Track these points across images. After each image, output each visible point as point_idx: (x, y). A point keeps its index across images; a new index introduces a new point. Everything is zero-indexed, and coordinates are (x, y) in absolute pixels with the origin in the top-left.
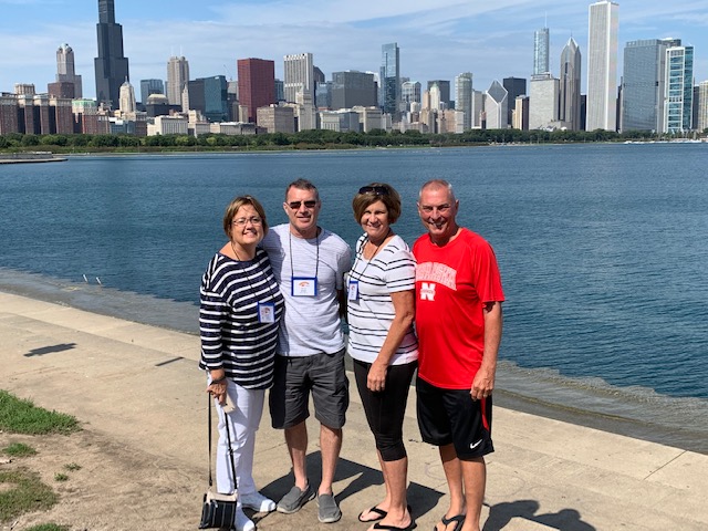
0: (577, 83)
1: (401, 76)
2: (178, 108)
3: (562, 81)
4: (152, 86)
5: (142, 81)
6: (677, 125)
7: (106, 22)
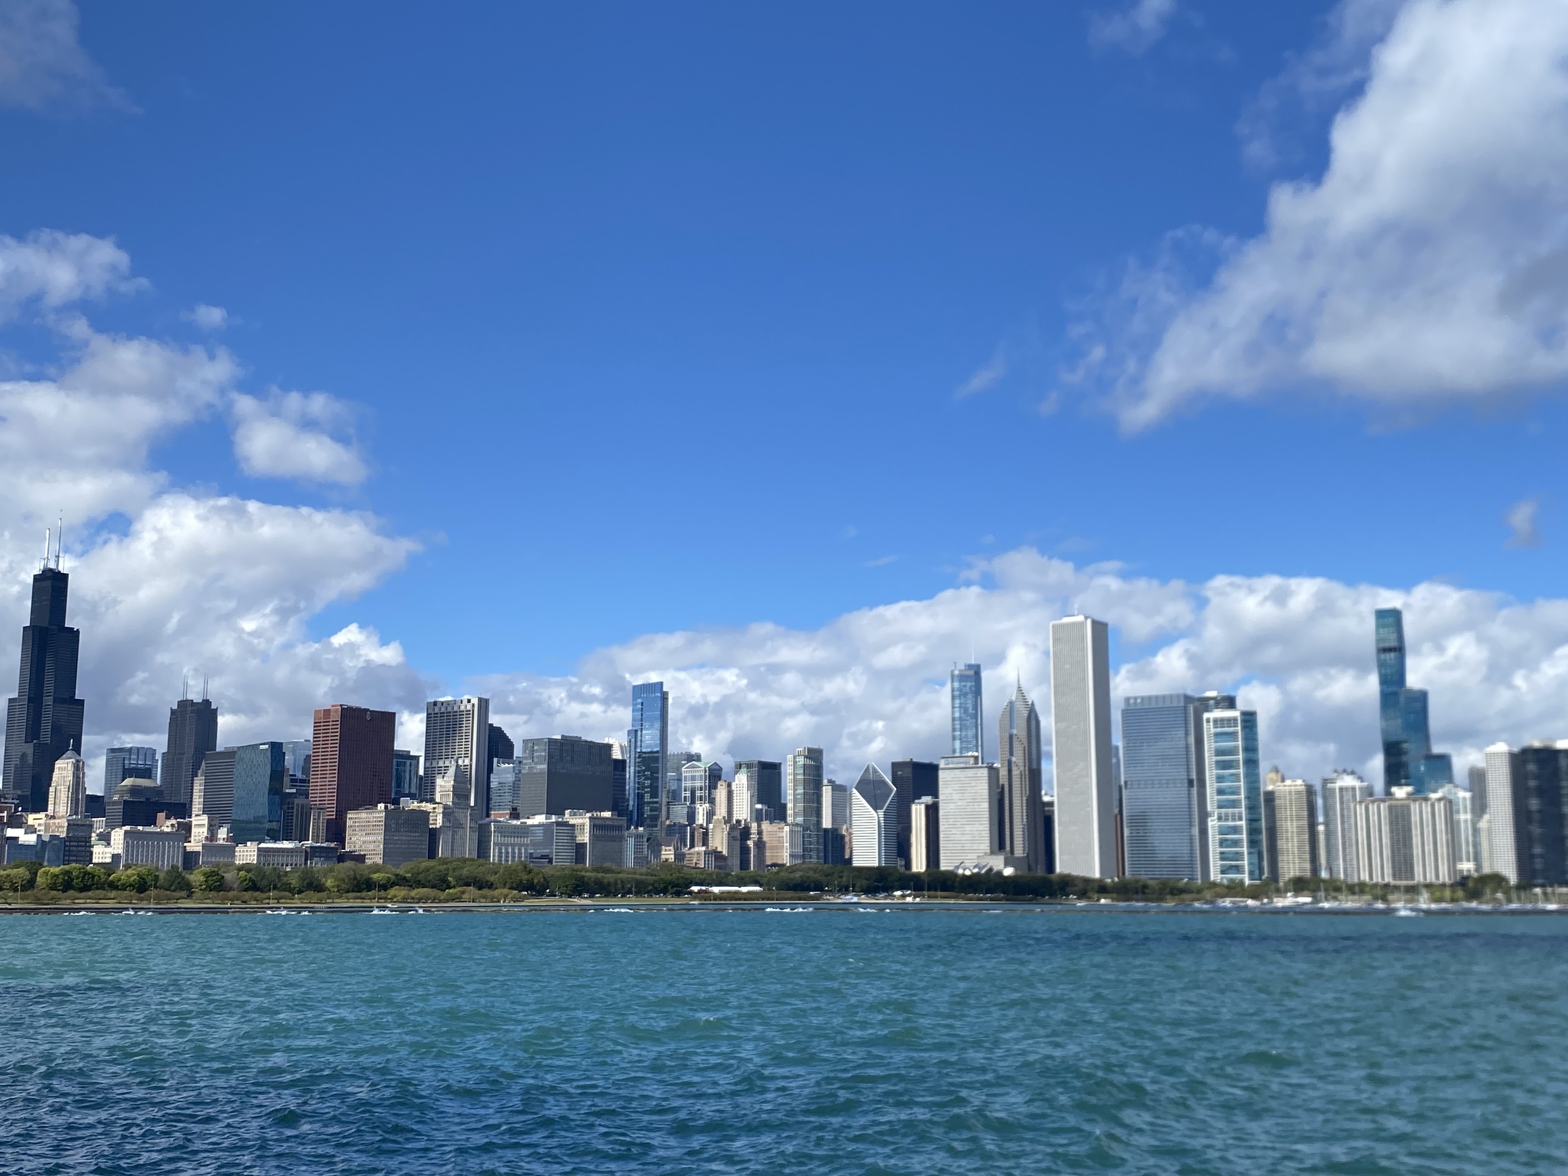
0: (1034, 777)
2: (180, 810)
3: (1003, 773)
4: (131, 762)
5: (112, 751)
6: (1238, 869)
7: (45, 624)
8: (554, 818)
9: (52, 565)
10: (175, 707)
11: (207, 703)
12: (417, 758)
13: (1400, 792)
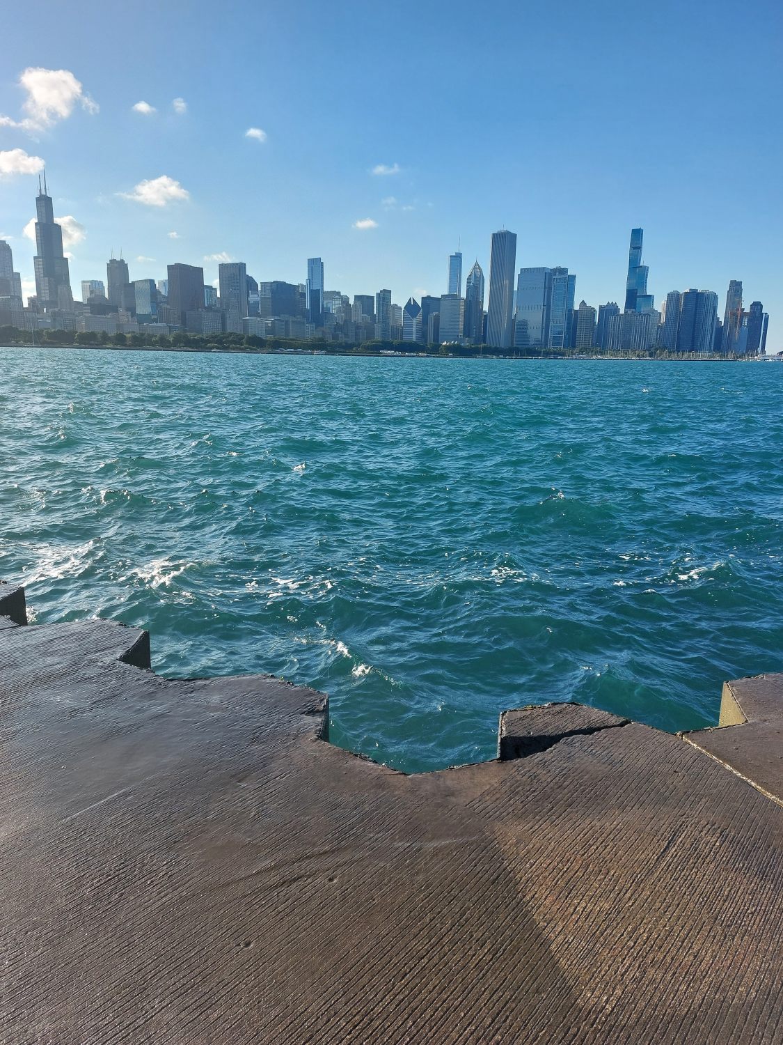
0: (481, 304)
1: (326, 289)
2: (114, 309)
3: (468, 302)
4: (93, 287)
5: (83, 282)
6: (559, 344)
7: (44, 221)
8: (276, 318)
9: (43, 193)
10: (109, 262)
11: (122, 261)
12: (216, 289)
13: (630, 312)
